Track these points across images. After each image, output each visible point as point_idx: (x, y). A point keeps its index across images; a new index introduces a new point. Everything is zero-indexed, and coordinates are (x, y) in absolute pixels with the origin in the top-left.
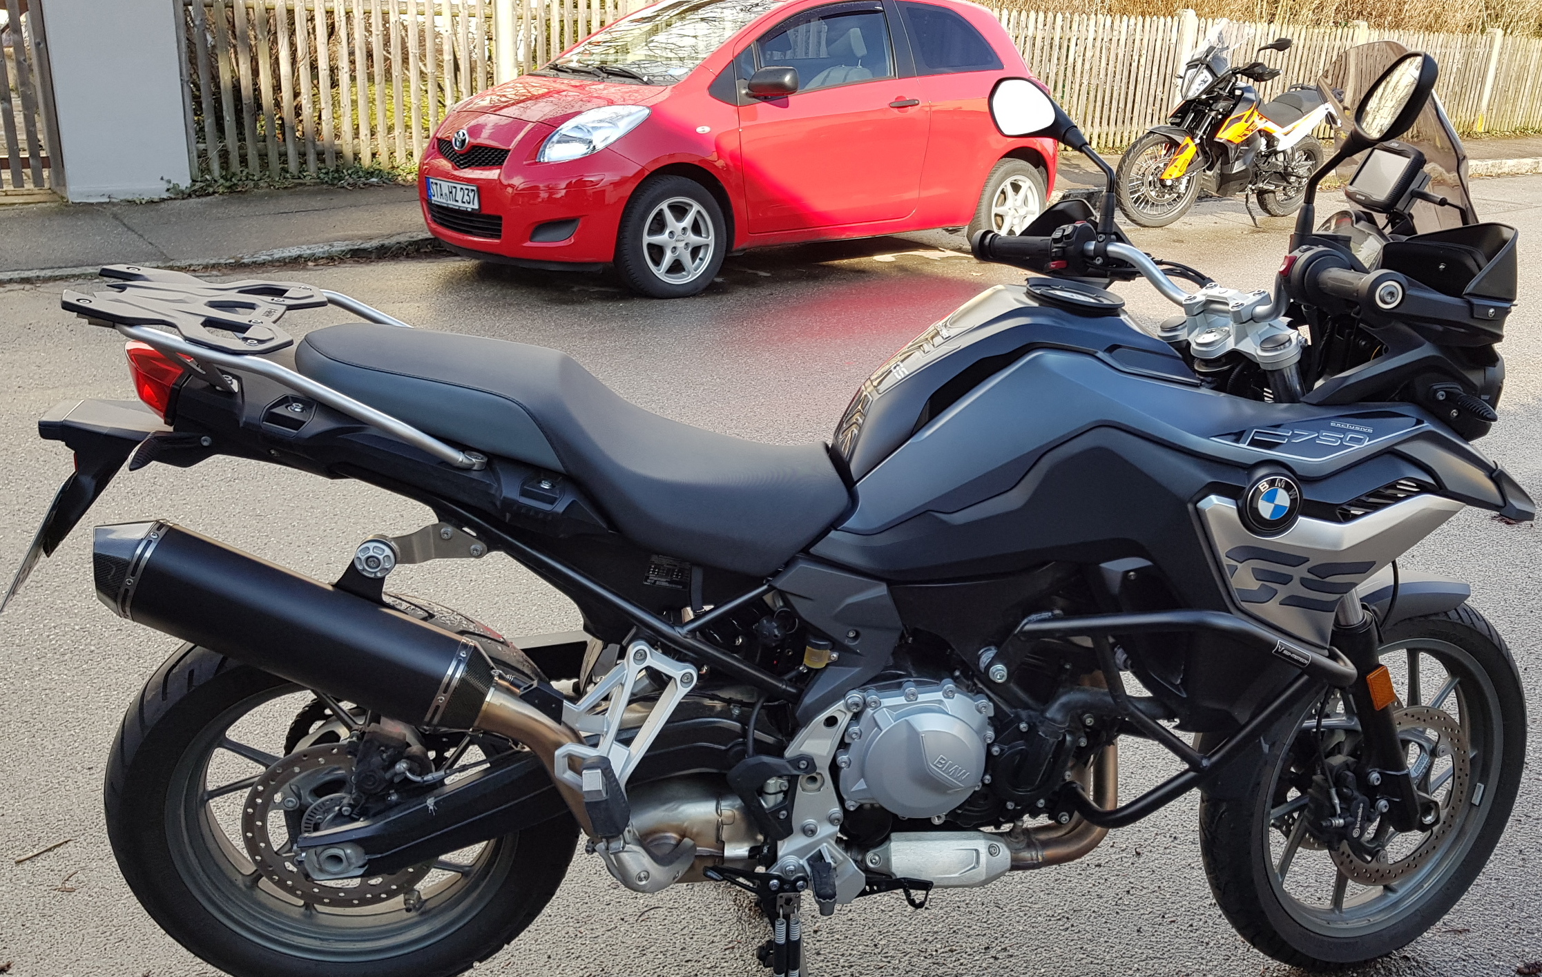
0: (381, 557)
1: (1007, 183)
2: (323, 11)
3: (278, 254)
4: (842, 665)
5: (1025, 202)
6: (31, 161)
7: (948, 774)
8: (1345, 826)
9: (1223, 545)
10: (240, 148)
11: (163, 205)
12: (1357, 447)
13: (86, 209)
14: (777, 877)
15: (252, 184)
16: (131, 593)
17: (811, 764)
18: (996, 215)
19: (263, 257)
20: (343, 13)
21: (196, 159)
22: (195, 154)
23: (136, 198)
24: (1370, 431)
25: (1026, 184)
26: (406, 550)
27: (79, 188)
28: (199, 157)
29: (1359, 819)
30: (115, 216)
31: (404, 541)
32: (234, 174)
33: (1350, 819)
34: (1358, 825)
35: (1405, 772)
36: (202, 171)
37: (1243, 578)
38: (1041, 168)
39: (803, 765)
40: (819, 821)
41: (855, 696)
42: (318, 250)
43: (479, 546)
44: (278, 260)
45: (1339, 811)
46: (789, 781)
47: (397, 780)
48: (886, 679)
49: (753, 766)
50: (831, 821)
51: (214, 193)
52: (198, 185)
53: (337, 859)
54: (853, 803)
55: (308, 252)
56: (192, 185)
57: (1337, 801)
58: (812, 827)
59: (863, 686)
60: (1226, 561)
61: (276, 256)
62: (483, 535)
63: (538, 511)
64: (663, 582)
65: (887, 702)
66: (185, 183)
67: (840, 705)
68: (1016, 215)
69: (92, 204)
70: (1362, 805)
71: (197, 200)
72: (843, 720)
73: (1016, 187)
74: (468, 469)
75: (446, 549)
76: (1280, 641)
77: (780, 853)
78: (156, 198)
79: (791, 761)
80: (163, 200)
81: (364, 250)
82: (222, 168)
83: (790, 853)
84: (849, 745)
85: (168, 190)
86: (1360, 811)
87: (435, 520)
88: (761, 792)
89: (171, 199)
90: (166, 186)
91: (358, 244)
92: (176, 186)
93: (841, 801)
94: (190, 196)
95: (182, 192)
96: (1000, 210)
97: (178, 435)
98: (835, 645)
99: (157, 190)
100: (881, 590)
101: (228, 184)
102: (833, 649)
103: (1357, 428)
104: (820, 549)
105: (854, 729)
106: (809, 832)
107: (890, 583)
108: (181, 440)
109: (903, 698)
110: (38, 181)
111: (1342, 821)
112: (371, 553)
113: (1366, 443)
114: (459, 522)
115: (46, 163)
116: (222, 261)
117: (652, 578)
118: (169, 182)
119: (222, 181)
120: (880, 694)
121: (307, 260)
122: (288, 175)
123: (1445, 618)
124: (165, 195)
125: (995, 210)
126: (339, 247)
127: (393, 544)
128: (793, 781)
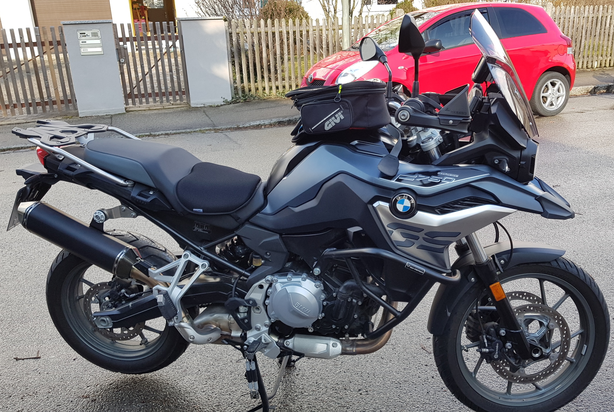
0: (100, 216)
1: (549, 83)
2: (278, 32)
3: (252, 124)
4: (266, 266)
5: (559, 90)
6: (179, 93)
7: (301, 310)
8: (490, 352)
9: (386, 222)
10: (249, 85)
11: (221, 107)
12: (448, 183)
13: (196, 109)
14: (247, 345)
15: (252, 98)
16: (26, 224)
17: (255, 303)
18: (543, 97)
19: (247, 125)
20: (285, 32)
21: (233, 90)
22: (233, 88)
23: (213, 105)
24: (457, 176)
25: (559, 83)
26: (110, 215)
27: (194, 103)
28: (235, 89)
29: (497, 350)
30: (204, 112)
31: (110, 210)
32: (246, 95)
33: (492, 350)
34: (497, 353)
35: (520, 331)
36: (235, 94)
37: (397, 236)
38: (567, 75)
39: (251, 302)
40: (262, 326)
41: (269, 278)
42: (266, 122)
43: (134, 214)
44: (252, 126)
45: (487, 346)
46: (248, 309)
47: (121, 295)
48: (282, 272)
49: (232, 301)
50: (266, 325)
51: (239, 102)
52: (234, 99)
53: (104, 321)
54: (273, 319)
55: (263, 123)
56: (232, 100)
57: (486, 341)
58: (258, 327)
59: (272, 274)
60: (388, 229)
61: (251, 124)
62: (135, 210)
63: (142, 201)
64: (200, 230)
65: (279, 280)
66: (229, 99)
67: (263, 280)
68: (554, 96)
69: (198, 107)
70: (498, 344)
71: (233, 105)
72: (266, 286)
73: (553, 84)
74: (126, 186)
75: (124, 214)
76: (408, 263)
77: (248, 336)
78: (219, 105)
79: (246, 301)
80: (222, 105)
81: (283, 122)
82: (242, 93)
83: (251, 336)
84: (269, 296)
85: (224, 102)
86: (497, 347)
87: (120, 204)
88: (238, 311)
89: (224, 105)
90: (223, 100)
91: (281, 119)
92: (226, 100)
93: (270, 318)
94: (231, 103)
95: (228, 102)
96: (545, 95)
97: (49, 174)
98: (263, 258)
99: (220, 101)
100: (277, 237)
101: (244, 99)
102: (262, 259)
103: (451, 175)
104: (252, 220)
105: (270, 290)
106: (258, 329)
107: (281, 235)
108: (50, 175)
109: (286, 279)
110: (181, 99)
111: (487, 350)
112: (97, 214)
113: (453, 182)
114: (128, 206)
115: (184, 93)
116: (232, 127)
117: (196, 228)
118: (224, 98)
119: (242, 98)
120: (279, 278)
121: (262, 126)
122: (266, 95)
123: (549, 265)
124: (223, 104)
125: (542, 95)
126: (274, 120)
127: (106, 212)
128: (250, 308)
